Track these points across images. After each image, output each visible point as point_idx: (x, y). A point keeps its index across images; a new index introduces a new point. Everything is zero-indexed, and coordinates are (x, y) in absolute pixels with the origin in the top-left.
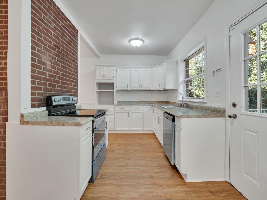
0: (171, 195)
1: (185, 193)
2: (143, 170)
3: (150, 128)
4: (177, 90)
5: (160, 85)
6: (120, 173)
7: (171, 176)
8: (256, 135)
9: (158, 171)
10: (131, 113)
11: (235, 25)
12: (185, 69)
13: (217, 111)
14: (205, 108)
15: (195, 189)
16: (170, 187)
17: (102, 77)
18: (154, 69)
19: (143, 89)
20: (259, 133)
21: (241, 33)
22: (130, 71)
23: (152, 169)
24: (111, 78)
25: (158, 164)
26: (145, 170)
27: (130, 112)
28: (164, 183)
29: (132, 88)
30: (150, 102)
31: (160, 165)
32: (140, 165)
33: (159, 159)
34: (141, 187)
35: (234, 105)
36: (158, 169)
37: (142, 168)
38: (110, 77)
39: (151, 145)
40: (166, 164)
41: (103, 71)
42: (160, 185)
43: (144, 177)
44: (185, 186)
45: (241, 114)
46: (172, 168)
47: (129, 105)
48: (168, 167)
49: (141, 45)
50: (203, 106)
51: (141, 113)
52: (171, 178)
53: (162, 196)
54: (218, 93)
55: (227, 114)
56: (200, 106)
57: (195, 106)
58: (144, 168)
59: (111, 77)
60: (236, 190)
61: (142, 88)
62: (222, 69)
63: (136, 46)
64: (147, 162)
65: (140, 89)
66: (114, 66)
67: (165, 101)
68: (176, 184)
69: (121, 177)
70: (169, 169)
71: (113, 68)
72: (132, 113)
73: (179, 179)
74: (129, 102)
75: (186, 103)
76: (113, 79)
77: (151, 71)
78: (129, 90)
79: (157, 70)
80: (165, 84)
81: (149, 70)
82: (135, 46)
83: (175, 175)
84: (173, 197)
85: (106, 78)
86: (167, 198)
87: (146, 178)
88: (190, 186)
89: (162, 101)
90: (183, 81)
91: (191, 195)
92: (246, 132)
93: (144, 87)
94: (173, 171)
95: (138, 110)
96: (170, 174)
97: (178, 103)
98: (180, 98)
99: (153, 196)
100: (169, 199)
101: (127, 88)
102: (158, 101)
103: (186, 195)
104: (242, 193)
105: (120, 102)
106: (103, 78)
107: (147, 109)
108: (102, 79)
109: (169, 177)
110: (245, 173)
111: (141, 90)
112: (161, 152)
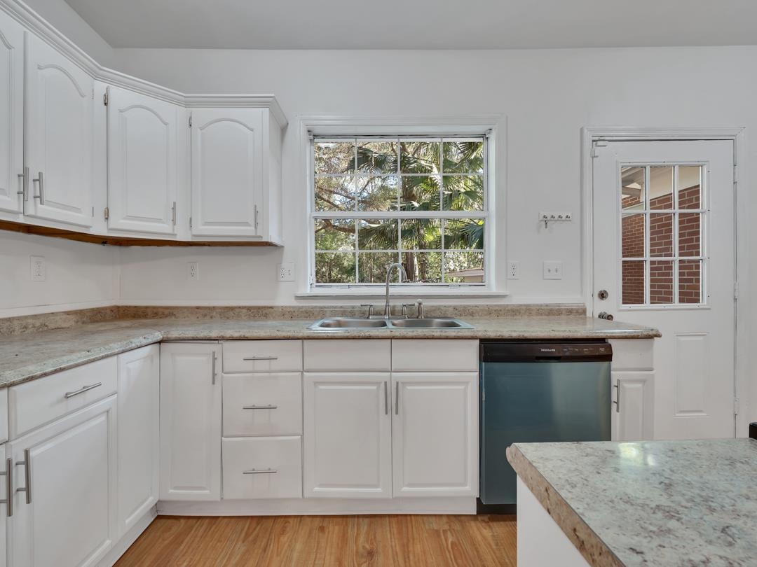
12: (313, 173)
19: (45, 212)
35: (604, 296)
50: (498, 306)
54: (556, 272)
61: (36, 203)
62: (571, 218)
65: (21, 208)
111: (22, 219)
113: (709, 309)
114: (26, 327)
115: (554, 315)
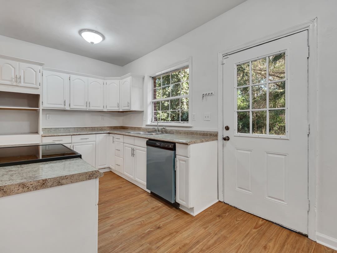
0: (195, 237)
1: (203, 228)
2: (140, 223)
3: (105, 165)
4: (142, 112)
5: (118, 104)
6: (112, 242)
7: (177, 216)
8: (249, 152)
9: (159, 216)
10: (74, 146)
11: (229, 55)
12: (153, 88)
13: (209, 135)
14: (192, 133)
15: (206, 219)
16: (186, 229)
17: (11, 81)
18: (109, 82)
19: (92, 108)
20: (251, 151)
21: (235, 64)
22: (70, 78)
23: (150, 218)
24: (34, 86)
25: (152, 209)
26: (142, 222)
27: (73, 144)
28: (178, 227)
29: (73, 107)
30: (100, 128)
31: (154, 209)
32: (131, 218)
33: (146, 202)
34: (158, 245)
35: (227, 128)
36: (157, 215)
37: (137, 221)
38: (33, 84)
39: (120, 188)
40: (160, 205)
41: (13, 69)
42: (175, 232)
43: (149, 231)
44: (196, 221)
45: (235, 136)
46: (169, 207)
47: (71, 134)
48: (164, 208)
49: (99, 42)
50: (188, 131)
51: (92, 145)
52: (178, 219)
53: (188, 242)
54: (208, 117)
55: (220, 137)
56: (184, 130)
57: (176, 131)
58: (140, 220)
59: (35, 83)
60: (231, 206)
61: (90, 107)
62: (213, 94)
63: (92, 43)
64: (137, 211)
65: (87, 108)
66: (41, 65)
67: (120, 127)
68: (188, 223)
69: (120, 246)
70: (167, 210)
71: (40, 68)
72: (76, 146)
73: (185, 216)
74: (64, 128)
75: (164, 127)
76: (38, 88)
77: (104, 83)
78: (67, 108)
79: (114, 84)
80: (129, 104)
81: (101, 81)
82: (89, 42)
83: (178, 213)
84: (197, 238)
85: (22, 84)
86: (194, 242)
87: (152, 231)
88: (200, 218)
89: (116, 127)
90: (151, 102)
91: (208, 227)
92: (239, 151)
93: (92, 106)
94: (173, 211)
95: (87, 140)
96: (173, 214)
97: (145, 128)
98: (149, 123)
99: (181, 248)
100: (197, 241)
101: (65, 105)
102: (111, 127)
103: (205, 229)
104: (236, 206)
105: (45, 129)
106: (15, 84)
107: (100, 137)
108: (10, 84)
109: (175, 218)
110: (239, 187)
111: (88, 110)
112: (141, 193)
113: (288, 140)
114: (98, 129)
115: (205, 136)
